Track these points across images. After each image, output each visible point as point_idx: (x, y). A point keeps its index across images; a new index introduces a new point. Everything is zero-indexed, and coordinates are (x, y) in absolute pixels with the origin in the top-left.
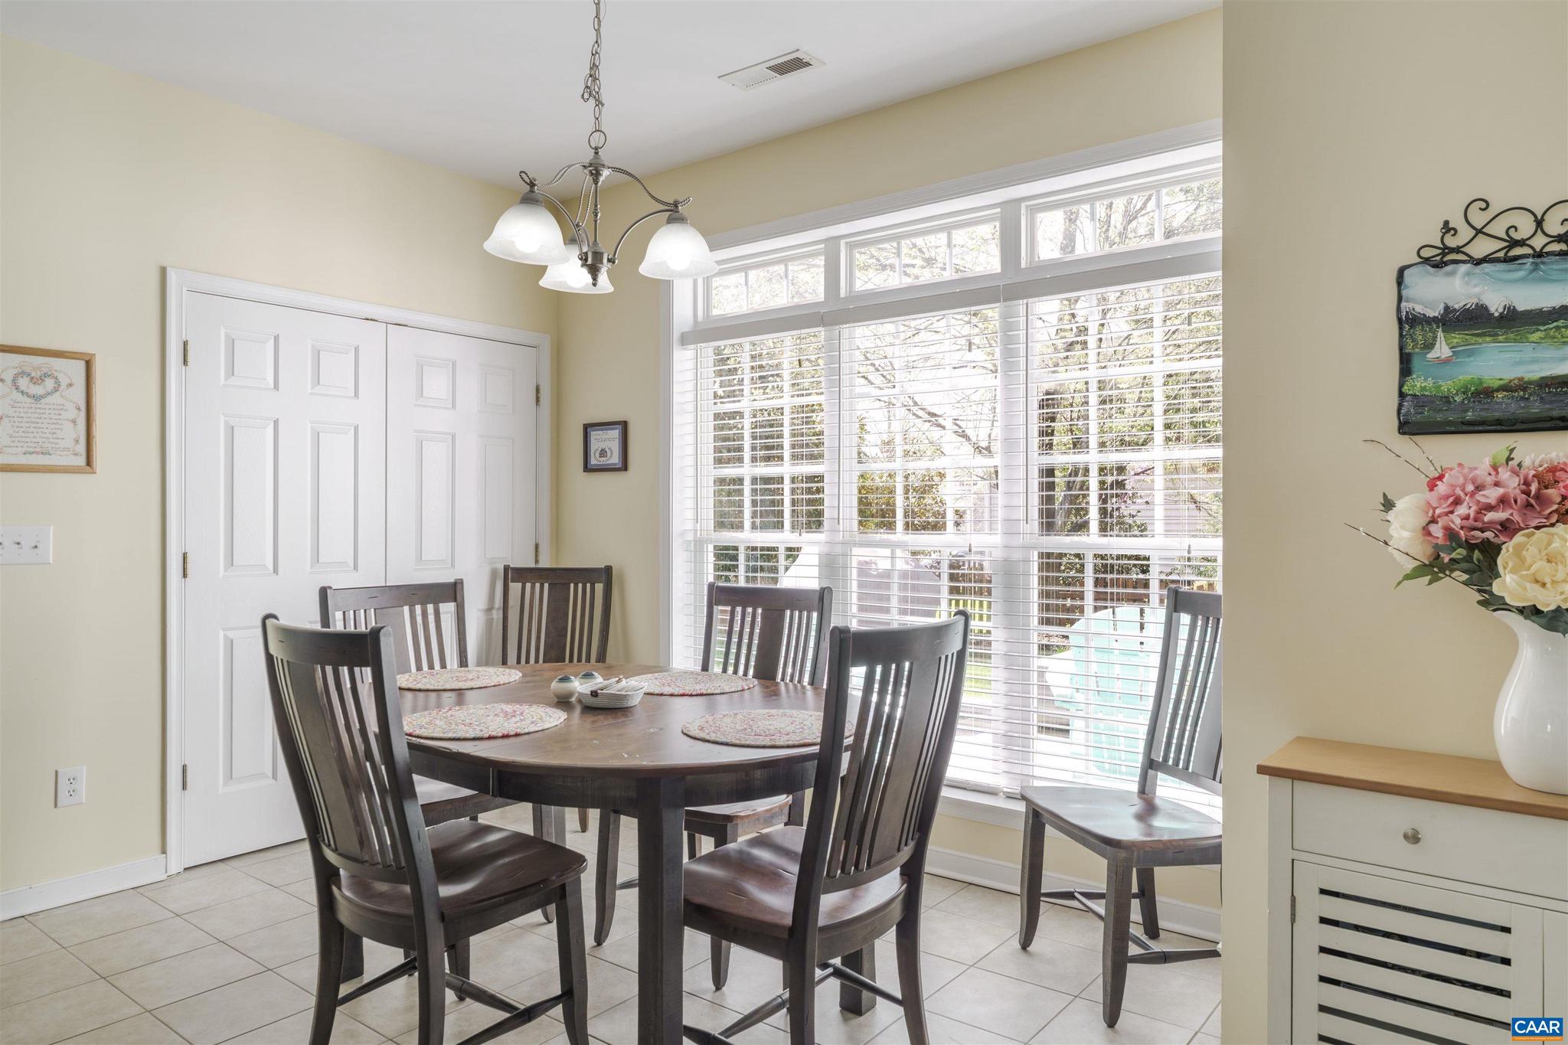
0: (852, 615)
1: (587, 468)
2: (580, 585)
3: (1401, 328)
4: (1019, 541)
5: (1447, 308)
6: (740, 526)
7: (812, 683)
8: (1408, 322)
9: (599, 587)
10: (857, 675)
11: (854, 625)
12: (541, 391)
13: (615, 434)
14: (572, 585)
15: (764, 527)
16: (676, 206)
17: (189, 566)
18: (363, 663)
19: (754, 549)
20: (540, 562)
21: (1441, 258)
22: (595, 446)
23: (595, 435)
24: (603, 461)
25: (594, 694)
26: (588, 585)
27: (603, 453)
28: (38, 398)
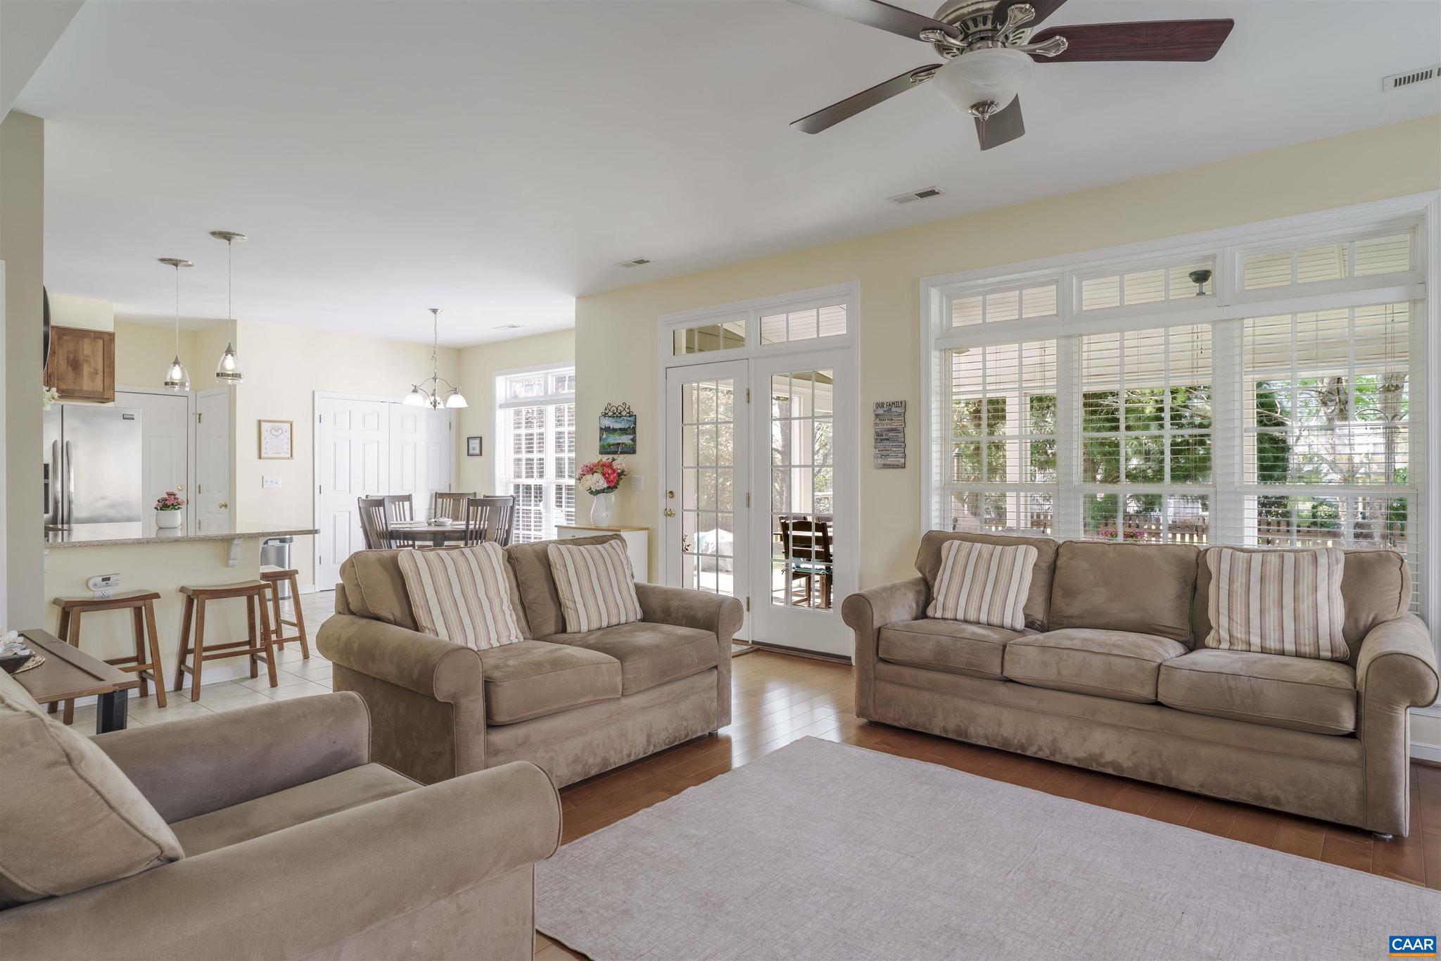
1: (468, 455)
2: (464, 500)
3: (600, 430)
5: (606, 426)
6: (521, 477)
8: (601, 428)
12: (451, 424)
13: (477, 441)
15: (529, 477)
17: (321, 489)
20: (451, 491)
21: (605, 415)
22: (471, 445)
23: (471, 441)
24: (474, 452)
27: (474, 449)
28: (277, 436)
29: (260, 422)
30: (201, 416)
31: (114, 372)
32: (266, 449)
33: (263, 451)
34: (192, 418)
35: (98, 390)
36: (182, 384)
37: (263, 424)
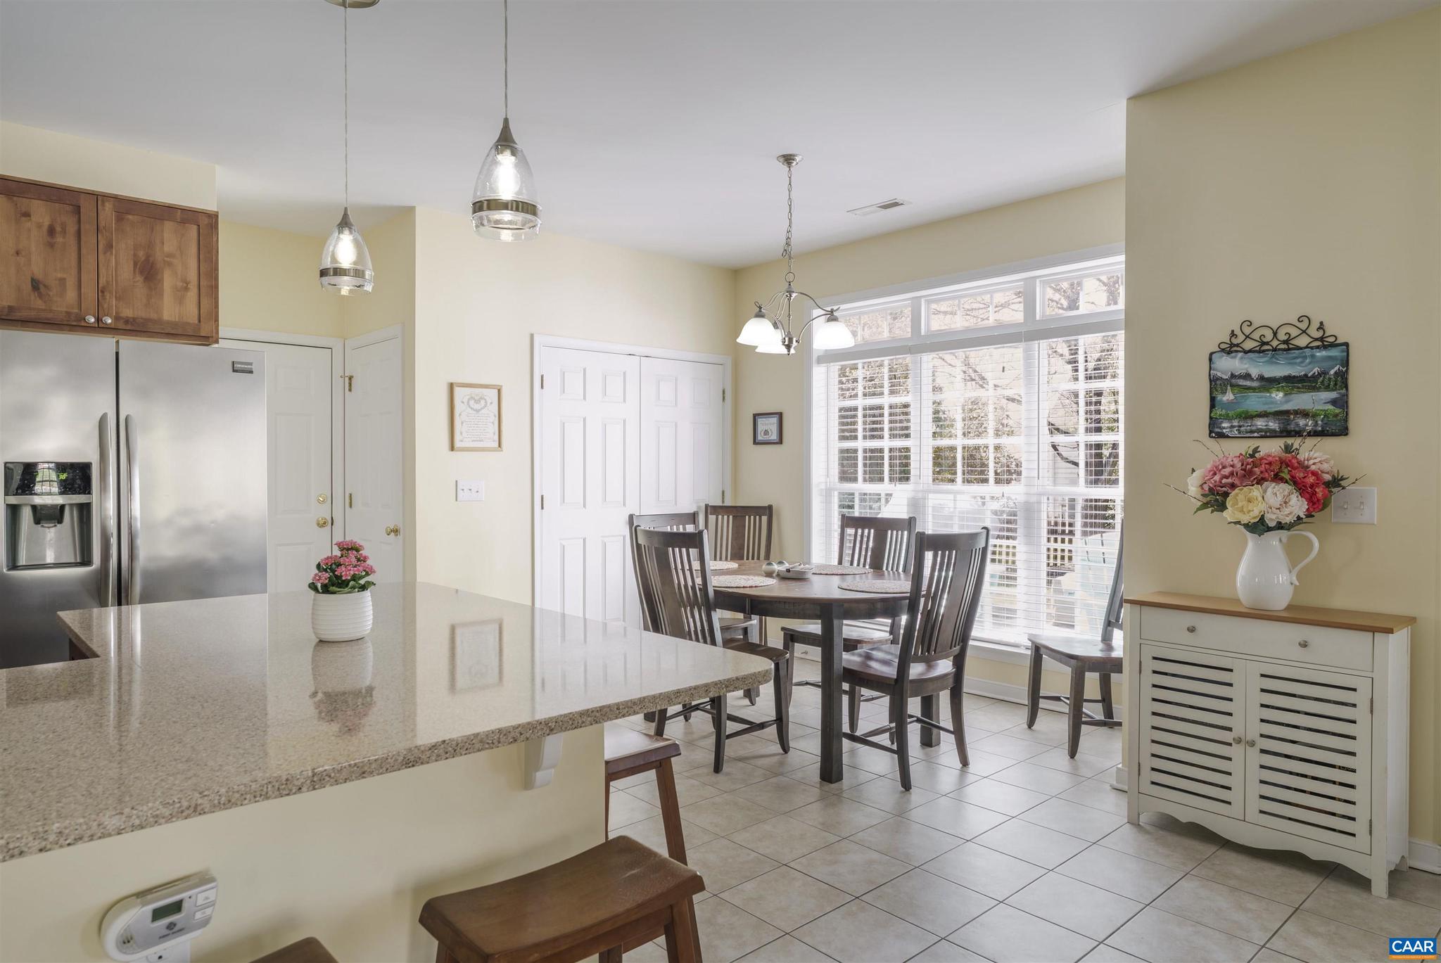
0: (930, 527)
1: (755, 442)
2: (752, 517)
3: (1211, 385)
4: (1034, 490)
5: (1232, 374)
6: (855, 480)
7: (904, 571)
8: (1213, 381)
9: (764, 518)
10: (929, 555)
11: (929, 531)
12: (726, 393)
13: (774, 420)
14: (747, 517)
15: (872, 480)
16: (832, 312)
17: (544, 503)
18: (695, 547)
19: (865, 494)
20: (725, 502)
21: (1230, 349)
22: (761, 428)
23: (760, 421)
24: (766, 438)
25: (788, 571)
26: (757, 517)
27: (766, 433)
28: (477, 411)
29: (451, 386)
30: (354, 381)
31: (217, 287)
32: (461, 433)
33: (457, 437)
34: (339, 384)
35: (190, 321)
36: (358, 273)
37: (457, 390)
